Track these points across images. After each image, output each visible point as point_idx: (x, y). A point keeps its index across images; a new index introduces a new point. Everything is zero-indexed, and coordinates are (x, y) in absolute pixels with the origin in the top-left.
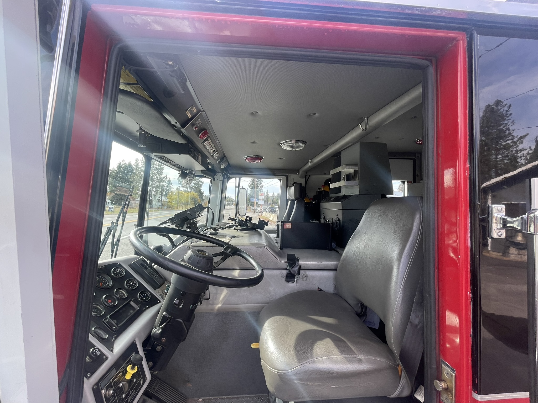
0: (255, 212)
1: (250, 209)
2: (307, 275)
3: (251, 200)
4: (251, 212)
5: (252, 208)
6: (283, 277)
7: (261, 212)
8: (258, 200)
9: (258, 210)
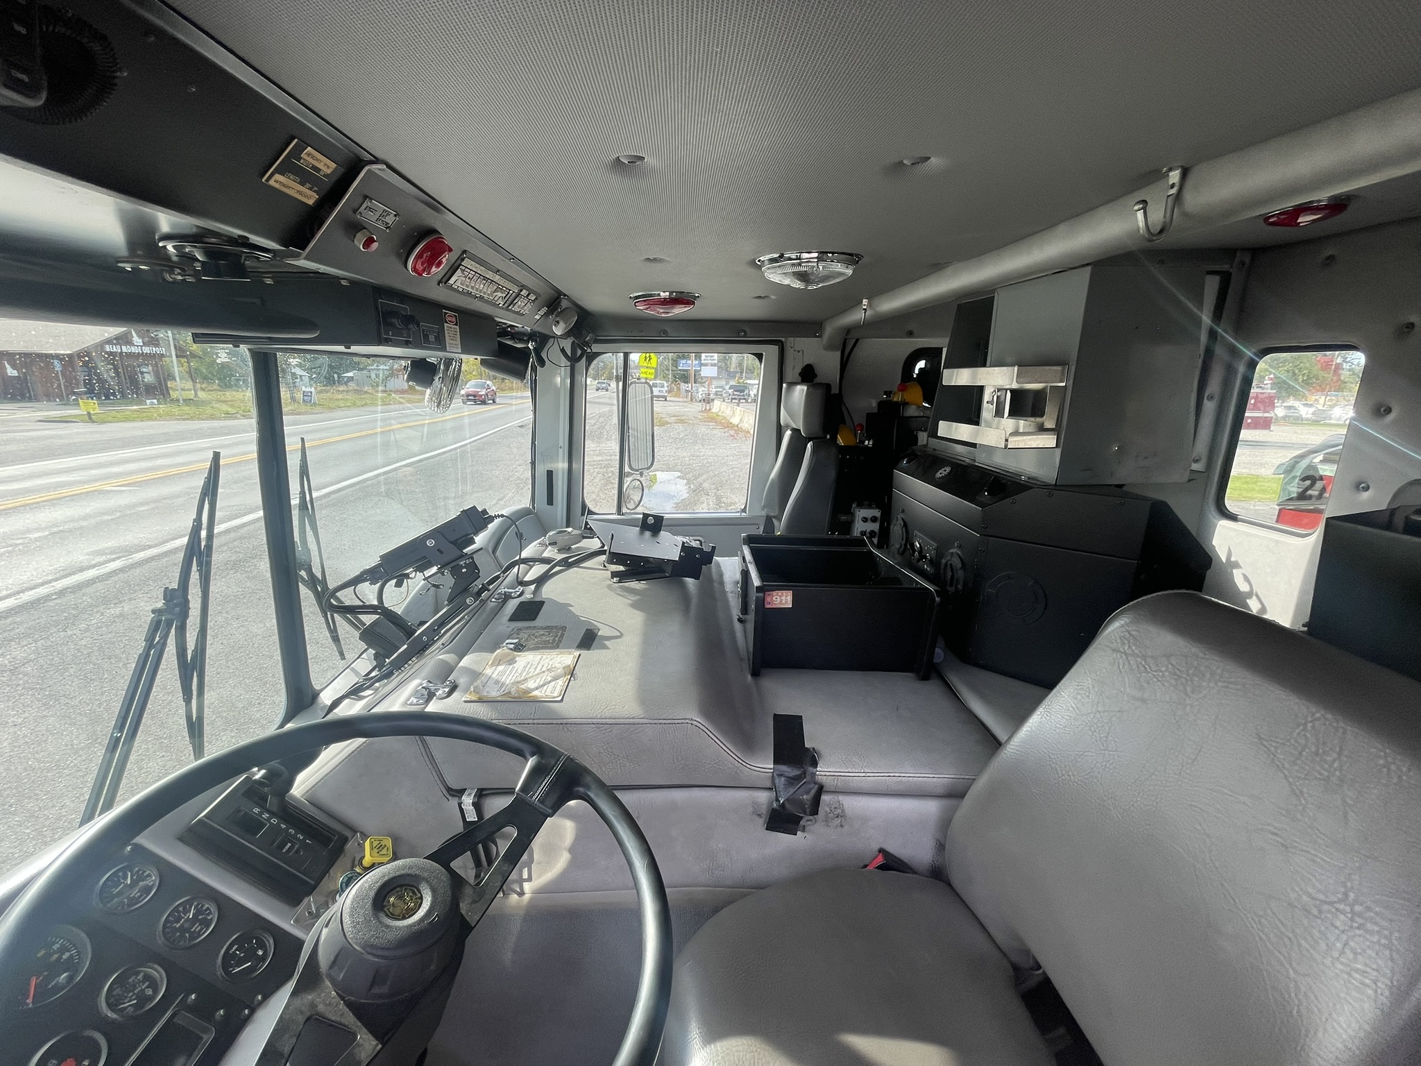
0: (692, 400)
1: (679, 389)
2: (843, 811)
3: (681, 365)
4: (681, 400)
5: (683, 386)
6: (759, 815)
7: (708, 400)
8: (701, 365)
9: (701, 393)
